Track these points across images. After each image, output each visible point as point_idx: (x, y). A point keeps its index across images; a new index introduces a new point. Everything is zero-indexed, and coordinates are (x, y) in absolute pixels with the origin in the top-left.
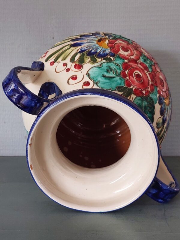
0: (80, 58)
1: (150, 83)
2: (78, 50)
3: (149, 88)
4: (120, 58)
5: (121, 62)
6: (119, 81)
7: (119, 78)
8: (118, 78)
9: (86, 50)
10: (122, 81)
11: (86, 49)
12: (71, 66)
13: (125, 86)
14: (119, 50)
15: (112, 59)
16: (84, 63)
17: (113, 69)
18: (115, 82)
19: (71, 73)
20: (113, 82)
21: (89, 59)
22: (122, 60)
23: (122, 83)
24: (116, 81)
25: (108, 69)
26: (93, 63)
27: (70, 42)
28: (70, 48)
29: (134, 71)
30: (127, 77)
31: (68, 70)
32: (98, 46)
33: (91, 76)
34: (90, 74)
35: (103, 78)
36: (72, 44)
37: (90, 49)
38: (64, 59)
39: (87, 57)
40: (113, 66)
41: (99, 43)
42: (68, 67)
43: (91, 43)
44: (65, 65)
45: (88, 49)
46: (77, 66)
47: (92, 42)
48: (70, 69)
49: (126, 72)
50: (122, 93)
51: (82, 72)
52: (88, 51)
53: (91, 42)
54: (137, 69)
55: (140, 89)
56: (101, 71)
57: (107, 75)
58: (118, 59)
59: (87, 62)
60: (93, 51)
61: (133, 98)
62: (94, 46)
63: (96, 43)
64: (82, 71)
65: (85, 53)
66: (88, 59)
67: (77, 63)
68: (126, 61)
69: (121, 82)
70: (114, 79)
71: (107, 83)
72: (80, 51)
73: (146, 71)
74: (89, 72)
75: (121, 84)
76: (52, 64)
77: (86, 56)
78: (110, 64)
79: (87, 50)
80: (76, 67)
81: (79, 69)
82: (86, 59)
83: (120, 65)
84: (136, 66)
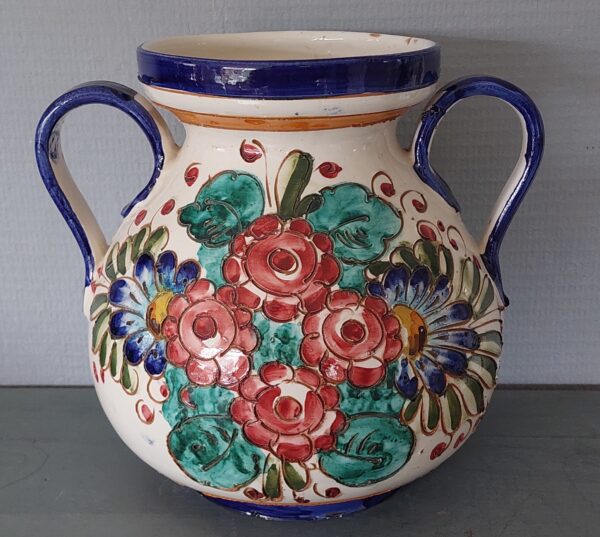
1: (243, 278)
2: (452, 289)
3: (239, 261)
4: (353, 288)
5: (346, 274)
6: (324, 221)
7: (330, 229)
8: (332, 226)
9: (436, 290)
10: (316, 224)
11: (439, 294)
13: (304, 216)
14: (365, 316)
15: (371, 272)
16: (421, 242)
17: (355, 246)
18: (333, 213)
20: (338, 212)
21: (417, 256)
22: (346, 285)
23: (315, 221)
24: (331, 218)
25: (365, 241)
26: (404, 245)
29: (302, 272)
30: (311, 240)
32: (418, 311)
34: (394, 216)
35: (364, 213)
37: (429, 291)
39: (425, 262)
40: (358, 252)
41: (420, 324)
43: (437, 316)
45: (434, 292)
49: (320, 253)
50: (302, 197)
52: (431, 284)
54: (298, 283)
55: (263, 239)
56: (377, 229)
57: (360, 224)
58: (357, 283)
59: (418, 246)
60: (421, 285)
61: (270, 205)
62: (427, 308)
63: (428, 322)
64: (416, 222)
65: (435, 278)
66: (420, 258)
68: (335, 288)
69: (318, 221)
70: (338, 221)
71: (349, 204)
72: (448, 286)
73: (271, 298)
74: (399, 220)
75: (317, 216)
77: (429, 266)
78: (369, 254)
79: (434, 287)
82: (424, 258)
83: (345, 265)
84: (304, 291)
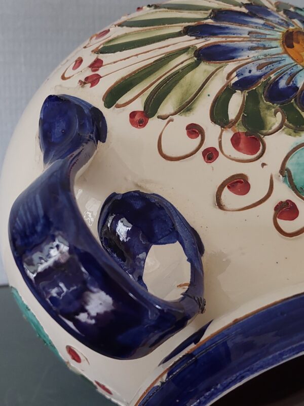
0: (244, 108)
2: (230, 74)
9: (260, 77)
11: (255, 72)
12: (220, 137)
16: (264, 131)
19: (224, 168)
21: (279, 115)
26: (295, 132)
27: (186, 37)
28: (196, 64)
31: (210, 155)
32: (292, 61)
33: (297, 180)
34: (292, 172)
36: (198, 46)
37: (273, 76)
38: (186, 107)
39: (268, 108)
41: (290, 49)
42: (211, 141)
43: (266, 51)
44: (194, 130)
45: (264, 74)
46: (242, 141)
47: (267, 44)
48: (218, 149)
51: (263, 165)
52: (266, 83)
53: (265, 48)
59: (274, 127)
60: (282, 84)
62: (279, 62)
63: (280, 50)
64: (262, 160)
65: (258, 87)
66: (275, 113)
67: (242, 130)
72: (236, 79)
74: (288, 165)
76: (139, 120)
77: (264, 103)
79: (263, 80)
80: (242, 145)
81: (252, 154)
82: (268, 112)
